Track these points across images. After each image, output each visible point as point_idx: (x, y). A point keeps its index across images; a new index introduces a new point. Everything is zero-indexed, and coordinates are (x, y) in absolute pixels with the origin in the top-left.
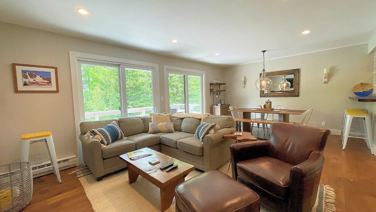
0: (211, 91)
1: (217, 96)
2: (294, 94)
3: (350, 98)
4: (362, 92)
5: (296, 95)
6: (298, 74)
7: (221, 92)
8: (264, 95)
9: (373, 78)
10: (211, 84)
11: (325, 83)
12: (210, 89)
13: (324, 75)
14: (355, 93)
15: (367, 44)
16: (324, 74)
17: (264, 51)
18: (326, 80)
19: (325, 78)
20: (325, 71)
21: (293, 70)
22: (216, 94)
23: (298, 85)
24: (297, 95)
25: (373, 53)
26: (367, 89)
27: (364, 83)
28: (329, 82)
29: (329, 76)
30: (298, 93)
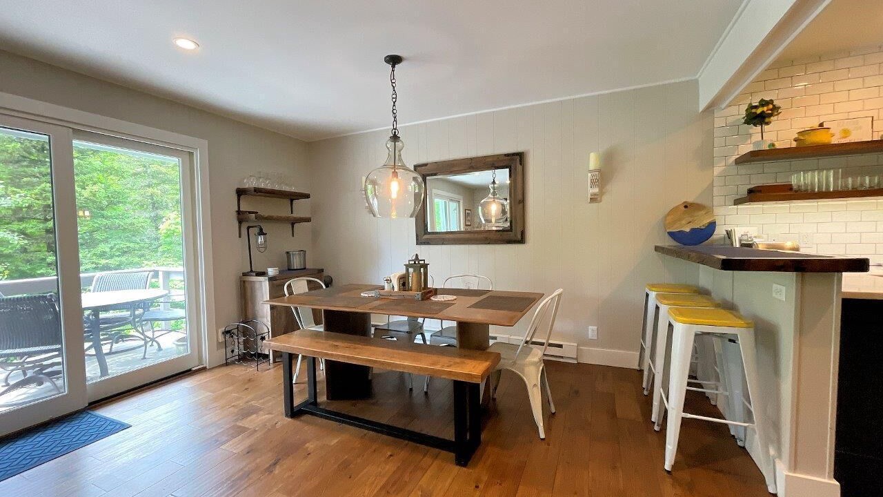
0: (241, 217)
1: (261, 239)
2: (511, 235)
3: (657, 249)
4: (687, 230)
5: (515, 238)
6: (519, 167)
7: (296, 225)
8: (426, 237)
9: (715, 189)
10: (241, 193)
11: (594, 199)
12: (239, 212)
13: (589, 175)
14: (671, 234)
15: (696, 81)
16: (590, 171)
17: (394, 60)
18: (596, 190)
19: (593, 183)
20: (593, 162)
21: (505, 155)
22: (256, 230)
23: (521, 205)
24: (519, 237)
25: (712, 108)
26: (701, 222)
27: (692, 204)
28: (605, 198)
29: (603, 177)
30: (523, 233)
